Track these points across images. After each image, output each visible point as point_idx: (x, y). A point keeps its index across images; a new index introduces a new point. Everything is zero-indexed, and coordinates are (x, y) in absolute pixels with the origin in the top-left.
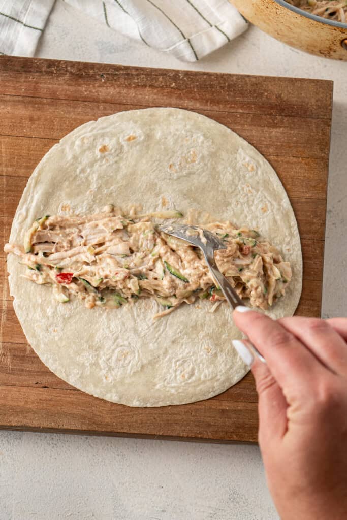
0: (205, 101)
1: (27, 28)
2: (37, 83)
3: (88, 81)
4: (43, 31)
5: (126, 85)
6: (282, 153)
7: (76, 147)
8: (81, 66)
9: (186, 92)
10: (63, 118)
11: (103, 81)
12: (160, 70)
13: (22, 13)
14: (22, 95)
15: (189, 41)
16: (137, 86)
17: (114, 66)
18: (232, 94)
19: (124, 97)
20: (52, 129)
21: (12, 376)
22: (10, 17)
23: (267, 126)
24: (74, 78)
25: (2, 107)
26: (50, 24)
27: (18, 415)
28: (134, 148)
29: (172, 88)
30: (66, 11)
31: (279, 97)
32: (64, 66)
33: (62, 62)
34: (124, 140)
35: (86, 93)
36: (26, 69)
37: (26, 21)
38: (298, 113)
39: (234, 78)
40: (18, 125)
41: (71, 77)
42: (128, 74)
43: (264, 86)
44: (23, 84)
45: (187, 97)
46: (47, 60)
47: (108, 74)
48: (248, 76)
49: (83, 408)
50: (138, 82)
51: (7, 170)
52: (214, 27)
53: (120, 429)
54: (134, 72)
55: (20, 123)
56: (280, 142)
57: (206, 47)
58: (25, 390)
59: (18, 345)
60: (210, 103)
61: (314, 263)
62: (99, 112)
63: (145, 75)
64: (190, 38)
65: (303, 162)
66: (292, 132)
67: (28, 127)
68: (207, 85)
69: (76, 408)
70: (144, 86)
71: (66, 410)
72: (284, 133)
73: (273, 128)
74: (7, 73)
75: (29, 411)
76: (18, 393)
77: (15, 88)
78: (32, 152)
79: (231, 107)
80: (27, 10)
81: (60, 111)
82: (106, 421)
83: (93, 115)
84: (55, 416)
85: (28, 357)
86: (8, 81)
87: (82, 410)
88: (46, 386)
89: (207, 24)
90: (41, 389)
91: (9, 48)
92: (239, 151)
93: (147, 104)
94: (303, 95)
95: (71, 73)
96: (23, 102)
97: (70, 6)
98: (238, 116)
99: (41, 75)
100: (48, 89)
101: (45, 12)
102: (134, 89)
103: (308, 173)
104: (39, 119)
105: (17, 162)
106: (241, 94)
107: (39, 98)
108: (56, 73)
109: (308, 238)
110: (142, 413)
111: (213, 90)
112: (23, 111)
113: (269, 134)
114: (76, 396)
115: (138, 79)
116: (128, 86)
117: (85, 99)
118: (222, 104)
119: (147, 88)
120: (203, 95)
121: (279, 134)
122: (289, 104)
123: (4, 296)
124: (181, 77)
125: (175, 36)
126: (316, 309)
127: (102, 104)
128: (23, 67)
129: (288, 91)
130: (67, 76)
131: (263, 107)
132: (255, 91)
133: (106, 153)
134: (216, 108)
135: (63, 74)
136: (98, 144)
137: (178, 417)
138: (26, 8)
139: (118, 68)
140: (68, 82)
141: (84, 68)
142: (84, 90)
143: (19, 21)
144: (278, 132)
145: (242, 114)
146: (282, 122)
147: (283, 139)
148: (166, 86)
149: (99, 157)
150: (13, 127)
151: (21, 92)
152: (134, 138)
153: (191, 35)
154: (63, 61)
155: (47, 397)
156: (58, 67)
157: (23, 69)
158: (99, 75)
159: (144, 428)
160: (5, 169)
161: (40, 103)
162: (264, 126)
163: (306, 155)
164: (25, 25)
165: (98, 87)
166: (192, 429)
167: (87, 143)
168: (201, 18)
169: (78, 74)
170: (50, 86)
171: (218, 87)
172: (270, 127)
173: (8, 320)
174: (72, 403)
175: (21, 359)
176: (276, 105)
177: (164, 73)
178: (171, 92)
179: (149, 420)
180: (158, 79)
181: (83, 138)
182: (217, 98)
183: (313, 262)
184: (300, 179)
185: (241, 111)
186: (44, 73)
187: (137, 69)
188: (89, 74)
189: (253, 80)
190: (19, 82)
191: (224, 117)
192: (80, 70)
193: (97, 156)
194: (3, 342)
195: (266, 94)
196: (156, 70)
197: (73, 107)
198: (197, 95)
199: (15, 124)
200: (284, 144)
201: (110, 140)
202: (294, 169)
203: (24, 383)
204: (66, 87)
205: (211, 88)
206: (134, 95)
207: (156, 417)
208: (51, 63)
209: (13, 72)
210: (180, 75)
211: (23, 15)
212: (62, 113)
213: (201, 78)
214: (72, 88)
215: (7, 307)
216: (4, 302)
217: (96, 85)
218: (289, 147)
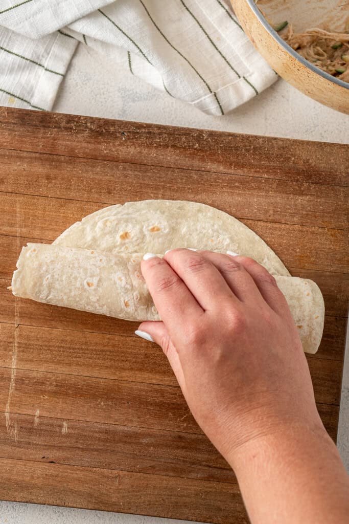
0: (228, 164)
1: (48, 72)
2: (55, 140)
3: (108, 139)
4: (64, 77)
5: (147, 144)
6: (307, 222)
7: (97, 229)
8: (101, 122)
9: (210, 154)
10: (81, 177)
11: (124, 139)
12: (183, 129)
13: (43, 56)
14: (40, 152)
15: (215, 95)
16: (159, 146)
17: (135, 123)
18: (257, 157)
19: (144, 157)
20: (69, 188)
21: (18, 449)
22: (31, 61)
23: (292, 194)
24: (94, 136)
25: (18, 164)
26: (72, 69)
27: (22, 490)
28: (156, 240)
29: (195, 149)
30: (89, 55)
31: (306, 162)
32: (84, 122)
33: (82, 118)
34: (148, 230)
35: (105, 152)
36: (44, 124)
37: (48, 65)
38: (325, 180)
39: (261, 140)
40: (34, 183)
41: (91, 134)
42: (150, 133)
43: (292, 150)
44: (41, 140)
45: (210, 159)
46: (66, 115)
47: (130, 132)
48: (276, 139)
49: (91, 486)
50: (159, 142)
51: (21, 231)
52: (242, 78)
53: (127, 510)
54: (156, 131)
55: (36, 181)
56: (306, 211)
57: (233, 101)
58: (31, 464)
59: (26, 417)
60: (234, 167)
61: (336, 341)
62: (118, 172)
63: (168, 134)
64: (216, 92)
65: (329, 233)
66: (319, 200)
67: (44, 186)
68: (231, 147)
69: (83, 486)
70: (167, 146)
71: (72, 487)
72: (310, 201)
73: (300, 195)
74: (25, 127)
75: (34, 486)
76: (24, 467)
77: (32, 144)
78: (48, 213)
79: (256, 172)
80: (48, 54)
81: (78, 170)
82: (113, 500)
83: (111, 175)
84: (61, 493)
85: (35, 429)
86: (26, 137)
87: (89, 487)
88: (53, 461)
89: (236, 75)
90: (49, 464)
91: (29, 93)
92: (264, 261)
93: (169, 166)
94: (332, 161)
95: (91, 129)
96: (40, 159)
97: (93, 50)
98: (263, 181)
99: (60, 131)
100: (66, 146)
101: (67, 55)
102: (156, 149)
103: (333, 245)
104: (55, 178)
105: (32, 223)
106: (267, 158)
107: (57, 155)
108: (75, 130)
109: (330, 315)
110: (150, 494)
111: (238, 152)
112: (39, 169)
113: (295, 202)
114: (83, 473)
115: (160, 138)
116: (149, 146)
117: (105, 158)
118: (246, 168)
119: (169, 148)
120: (227, 158)
121: (305, 201)
122: (316, 171)
123: (13, 363)
124: (205, 138)
125: (200, 89)
126: (335, 390)
127: (122, 164)
128: (41, 122)
129: (316, 156)
130: (86, 133)
131: (289, 173)
132: (281, 155)
133: (127, 241)
134: (240, 172)
135: (83, 130)
136: (121, 229)
137: (187, 500)
138: (47, 52)
139: (139, 126)
140: (87, 140)
141: (104, 125)
142: (104, 148)
143: (40, 65)
144: (304, 200)
145: (267, 180)
146: (309, 189)
147: (309, 208)
148: (189, 146)
149: (118, 243)
150: (29, 185)
151: (38, 148)
152: (158, 230)
153: (218, 88)
154: (83, 116)
155: (54, 472)
156: (77, 122)
157: (41, 124)
158: (119, 132)
159: (152, 509)
160: (19, 230)
161: (58, 161)
162: (290, 194)
163: (333, 225)
164: (46, 70)
165: (119, 145)
166: (201, 513)
167: (109, 227)
168: (228, 68)
169: (98, 132)
170: (69, 143)
171: (243, 149)
172: (296, 194)
173: (16, 389)
174: (79, 480)
175: (29, 432)
176: (303, 171)
177: (187, 132)
178: (194, 153)
179: (157, 501)
180: (181, 139)
181: (106, 221)
182: (242, 161)
183: (334, 340)
184: (325, 251)
185: (266, 176)
186: (63, 129)
187: (159, 127)
188: (110, 132)
189: (281, 143)
190: (37, 138)
191: (248, 182)
192: (100, 127)
193: (117, 242)
194: (10, 413)
195: (293, 159)
196: (179, 129)
197: (91, 166)
198: (221, 157)
199: (30, 183)
200: (310, 213)
201: (134, 227)
202: (319, 241)
203: (31, 457)
204: (85, 145)
205: (235, 150)
206: (155, 155)
207: (164, 498)
208: (71, 119)
209: (31, 127)
210: (204, 135)
211: (44, 59)
212: (80, 172)
213: (225, 140)
214: (91, 146)
215: (16, 376)
216: (12, 370)
217: (116, 144)
218: (315, 217)
